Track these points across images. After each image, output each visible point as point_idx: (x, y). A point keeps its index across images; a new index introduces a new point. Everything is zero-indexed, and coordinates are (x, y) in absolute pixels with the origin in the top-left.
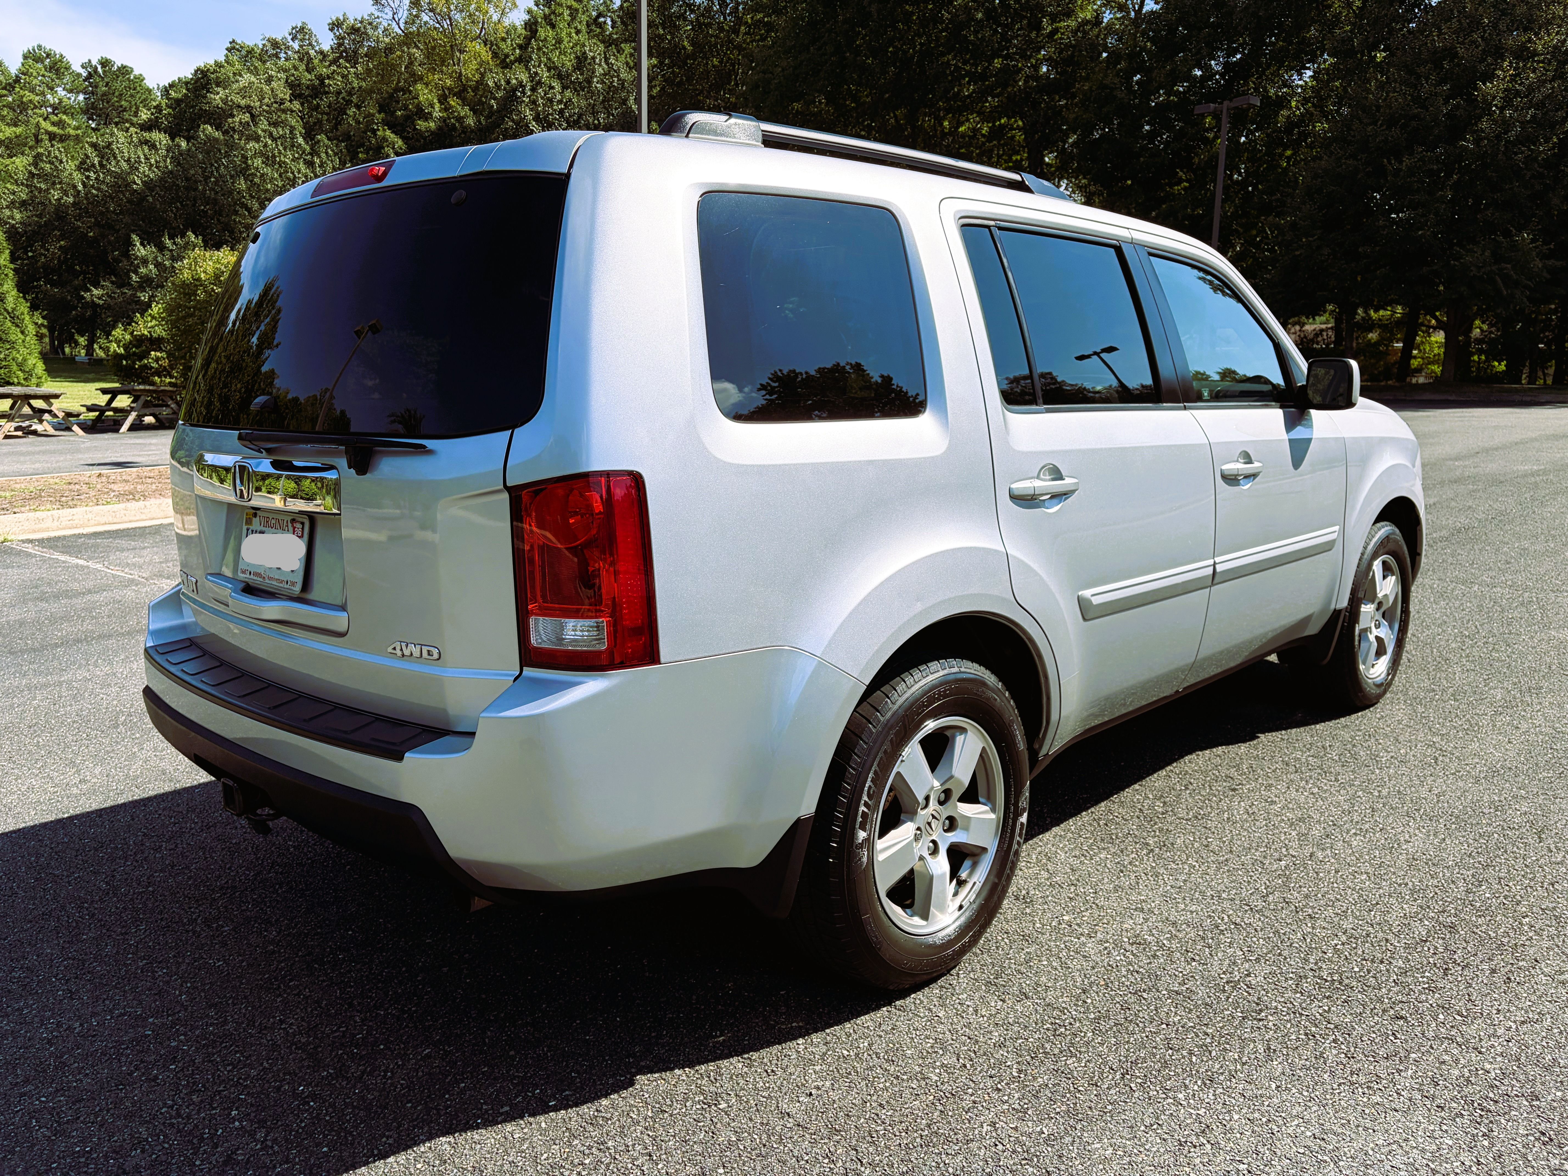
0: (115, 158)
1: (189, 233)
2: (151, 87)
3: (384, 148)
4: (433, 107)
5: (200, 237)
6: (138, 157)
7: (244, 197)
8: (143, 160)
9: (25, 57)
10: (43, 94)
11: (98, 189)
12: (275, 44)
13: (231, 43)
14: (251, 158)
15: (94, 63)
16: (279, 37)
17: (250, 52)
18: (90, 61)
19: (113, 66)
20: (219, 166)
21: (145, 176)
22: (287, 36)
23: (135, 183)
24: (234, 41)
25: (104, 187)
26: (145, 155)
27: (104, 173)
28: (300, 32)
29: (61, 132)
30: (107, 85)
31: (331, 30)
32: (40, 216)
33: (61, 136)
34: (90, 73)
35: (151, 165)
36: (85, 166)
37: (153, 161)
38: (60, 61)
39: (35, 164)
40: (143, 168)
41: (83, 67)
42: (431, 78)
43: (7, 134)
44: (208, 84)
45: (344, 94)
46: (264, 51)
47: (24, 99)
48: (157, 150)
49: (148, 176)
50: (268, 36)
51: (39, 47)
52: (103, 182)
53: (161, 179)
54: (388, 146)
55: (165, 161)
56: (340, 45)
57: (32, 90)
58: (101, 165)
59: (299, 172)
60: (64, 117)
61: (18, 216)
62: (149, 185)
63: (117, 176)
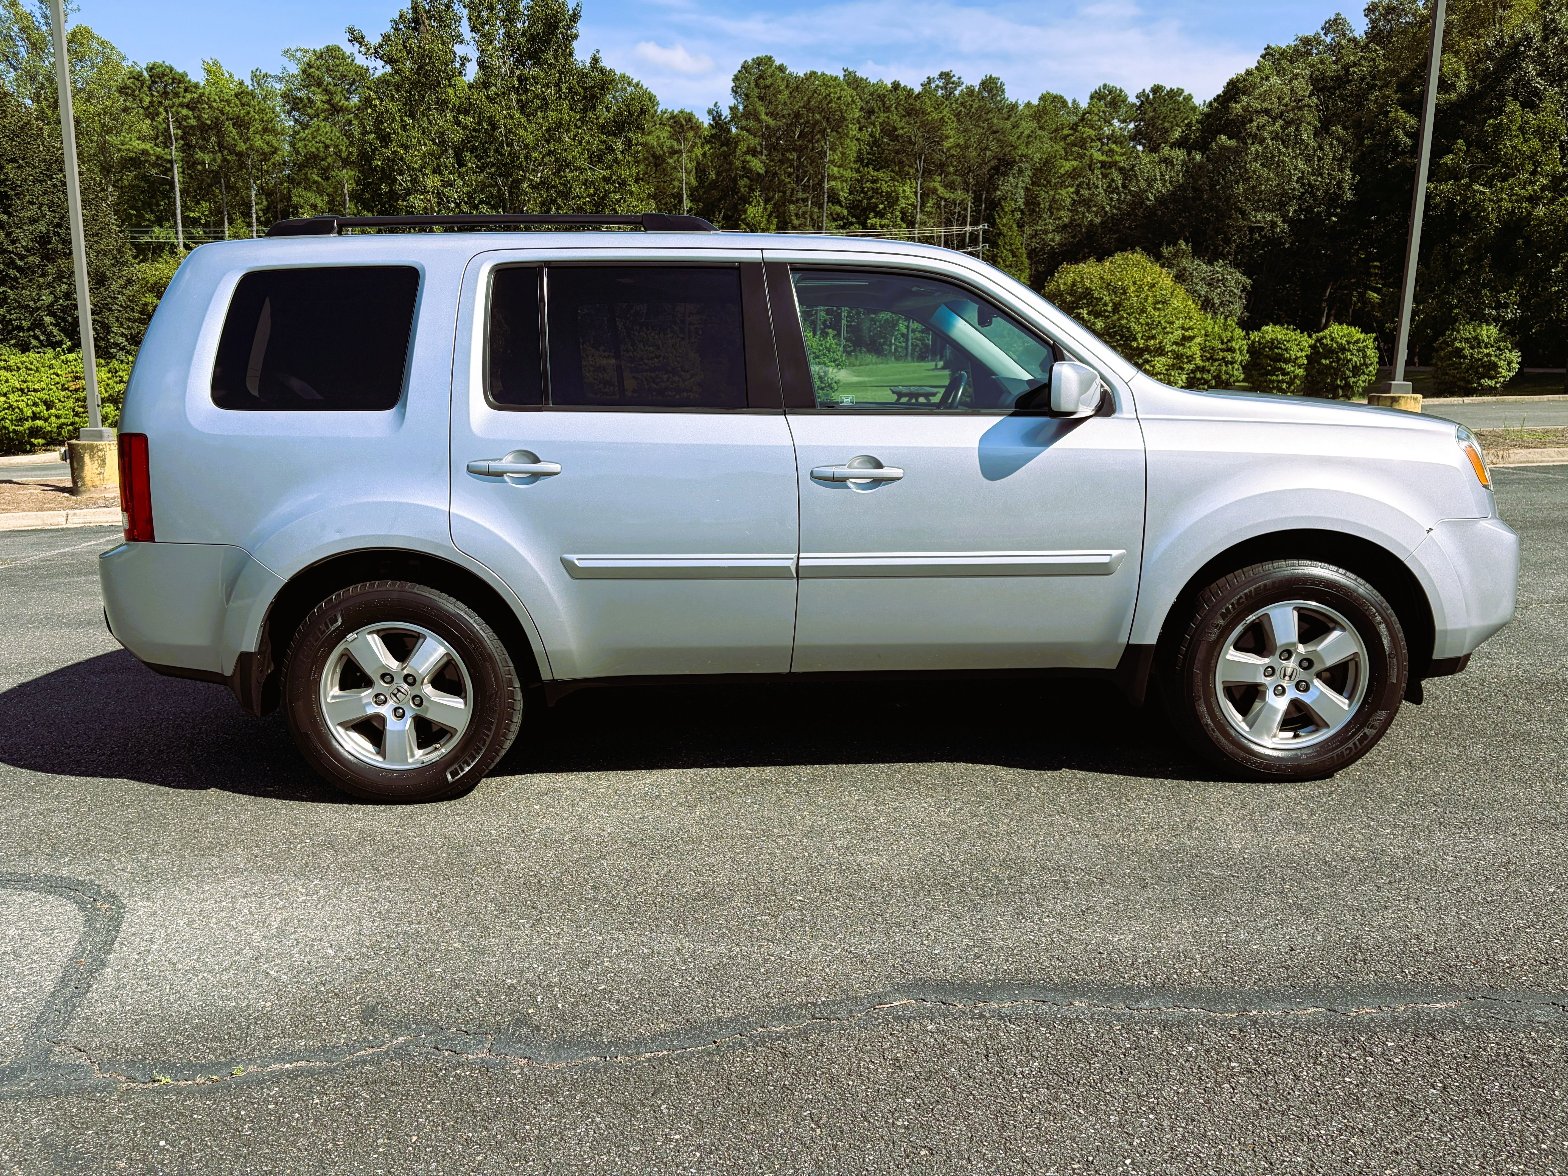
0: (1137, 178)
1: (1181, 241)
2: (1197, 105)
3: (1393, 130)
4: (1458, 77)
5: (1190, 244)
6: (1155, 176)
7: (1240, 201)
8: (1158, 178)
9: (1092, 98)
10: (1101, 128)
11: (1119, 209)
12: (1306, 41)
13: (1265, 49)
14: (1250, 162)
15: (1147, 91)
16: (1310, 33)
17: (1283, 53)
18: (1144, 90)
19: (1163, 91)
20: (1226, 173)
21: (1159, 192)
22: (1320, 30)
23: (1148, 199)
24: (1269, 47)
25: (1124, 206)
26: (1161, 173)
27: (1125, 194)
28: (1335, 24)
29: (1110, 160)
30: (1155, 110)
31: (1366, 16)
32: (1074, 237)
33: (1110, 163)
34: (1142, 101)
35: (1165, 181)
36: (1111, 189)
37: (1167, 177)
38: (1119, 96)
39: (1077, 192)
40: (1158, 185)
41: (1137, 97)
42: (1463, 44)
43: (1067, 168)
44: (1237, 93)
45: (1369, 79)
46: (1296, 49)
47: (1085, 136)
48: (1173, 166)
49: (1161, 192)
50: (1300, 36)
51: (1105, 85)
52: (1124, 201)
53: (1173, 193)
54: (1398, 127)
55: (1178, 175)
56: (1373, 28)
57: (1092, 127)
58: (1124, 186)
59: (1295, 169)
60: (1114, 146)
61: (1057, 238)
62: (1161, 200)
63: (1134, 195)
